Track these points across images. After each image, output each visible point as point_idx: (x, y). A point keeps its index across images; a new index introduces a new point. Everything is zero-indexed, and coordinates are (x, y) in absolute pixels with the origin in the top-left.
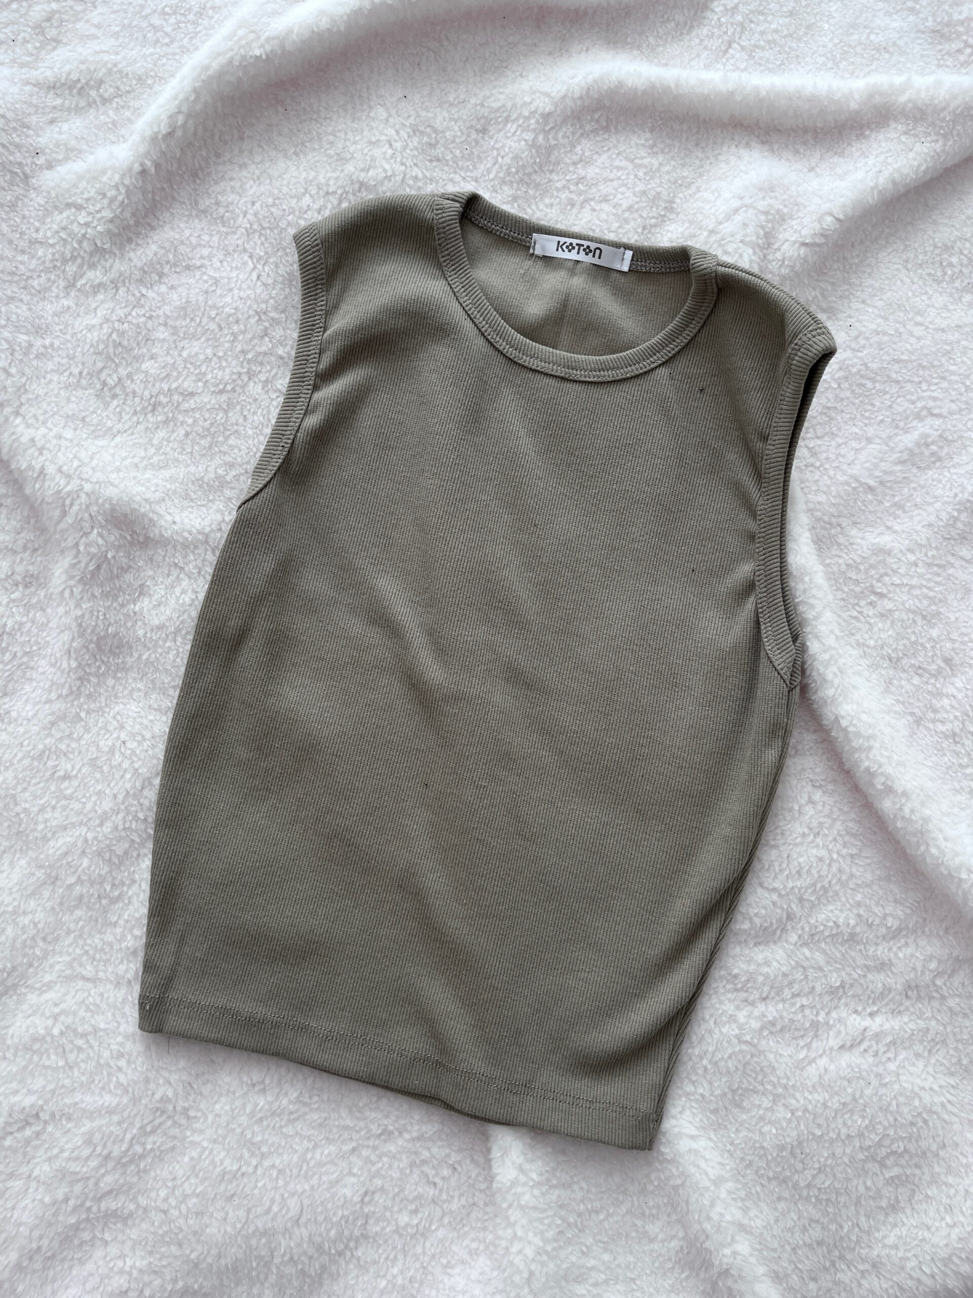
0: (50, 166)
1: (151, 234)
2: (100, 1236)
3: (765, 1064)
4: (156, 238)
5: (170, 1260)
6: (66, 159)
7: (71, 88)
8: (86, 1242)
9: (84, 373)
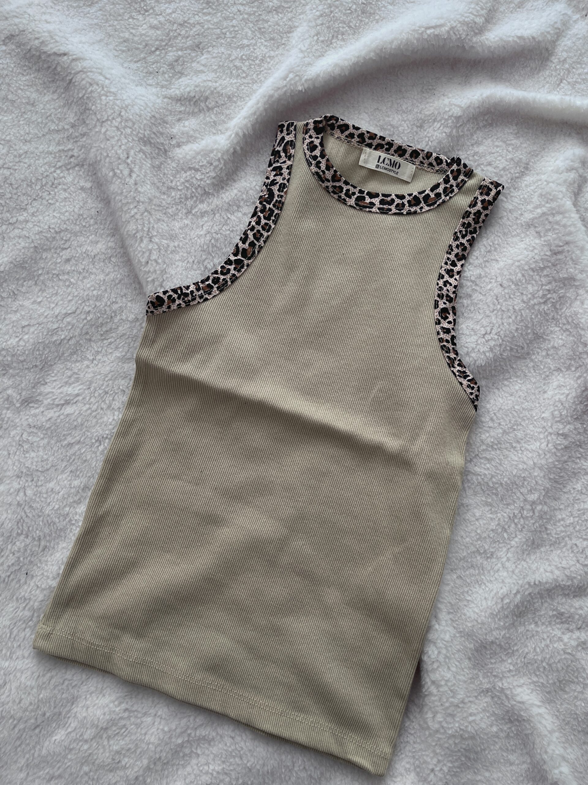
0: (179, 145)
1: (234, 184)
2: (195, 751)
3: (579, 666)
4: (237, 186)
5: (235, 766)
6: (188, 142)
7: (190, 101)
8: (186, 755)
9: (196, 262)
